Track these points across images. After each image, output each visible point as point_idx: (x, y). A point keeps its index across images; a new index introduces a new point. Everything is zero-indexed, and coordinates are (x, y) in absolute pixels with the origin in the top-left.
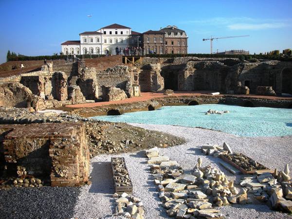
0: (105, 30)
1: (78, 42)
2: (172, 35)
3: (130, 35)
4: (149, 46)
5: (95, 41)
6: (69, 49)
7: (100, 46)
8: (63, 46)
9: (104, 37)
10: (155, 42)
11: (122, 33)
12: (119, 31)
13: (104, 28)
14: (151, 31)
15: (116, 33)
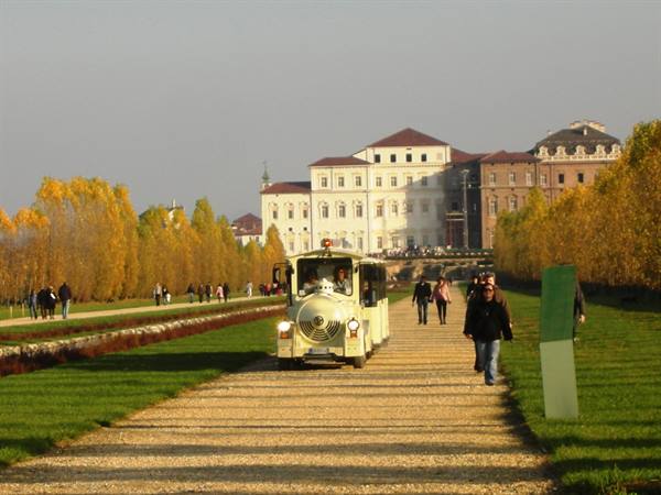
0: (379, 151)
1: (305, 187)
2: (580, 154)
3: (447, 164)
4: (497, 197)
5: (350, 183)
6: (280, 205)
7: (362, 197)
8: (263, 196)
9: (374, 172)
10: (512, 184)
11: (424, 158)
12: (416, 152)
13: (375, 145)
14: (503, 152)
15: (409, 158)
